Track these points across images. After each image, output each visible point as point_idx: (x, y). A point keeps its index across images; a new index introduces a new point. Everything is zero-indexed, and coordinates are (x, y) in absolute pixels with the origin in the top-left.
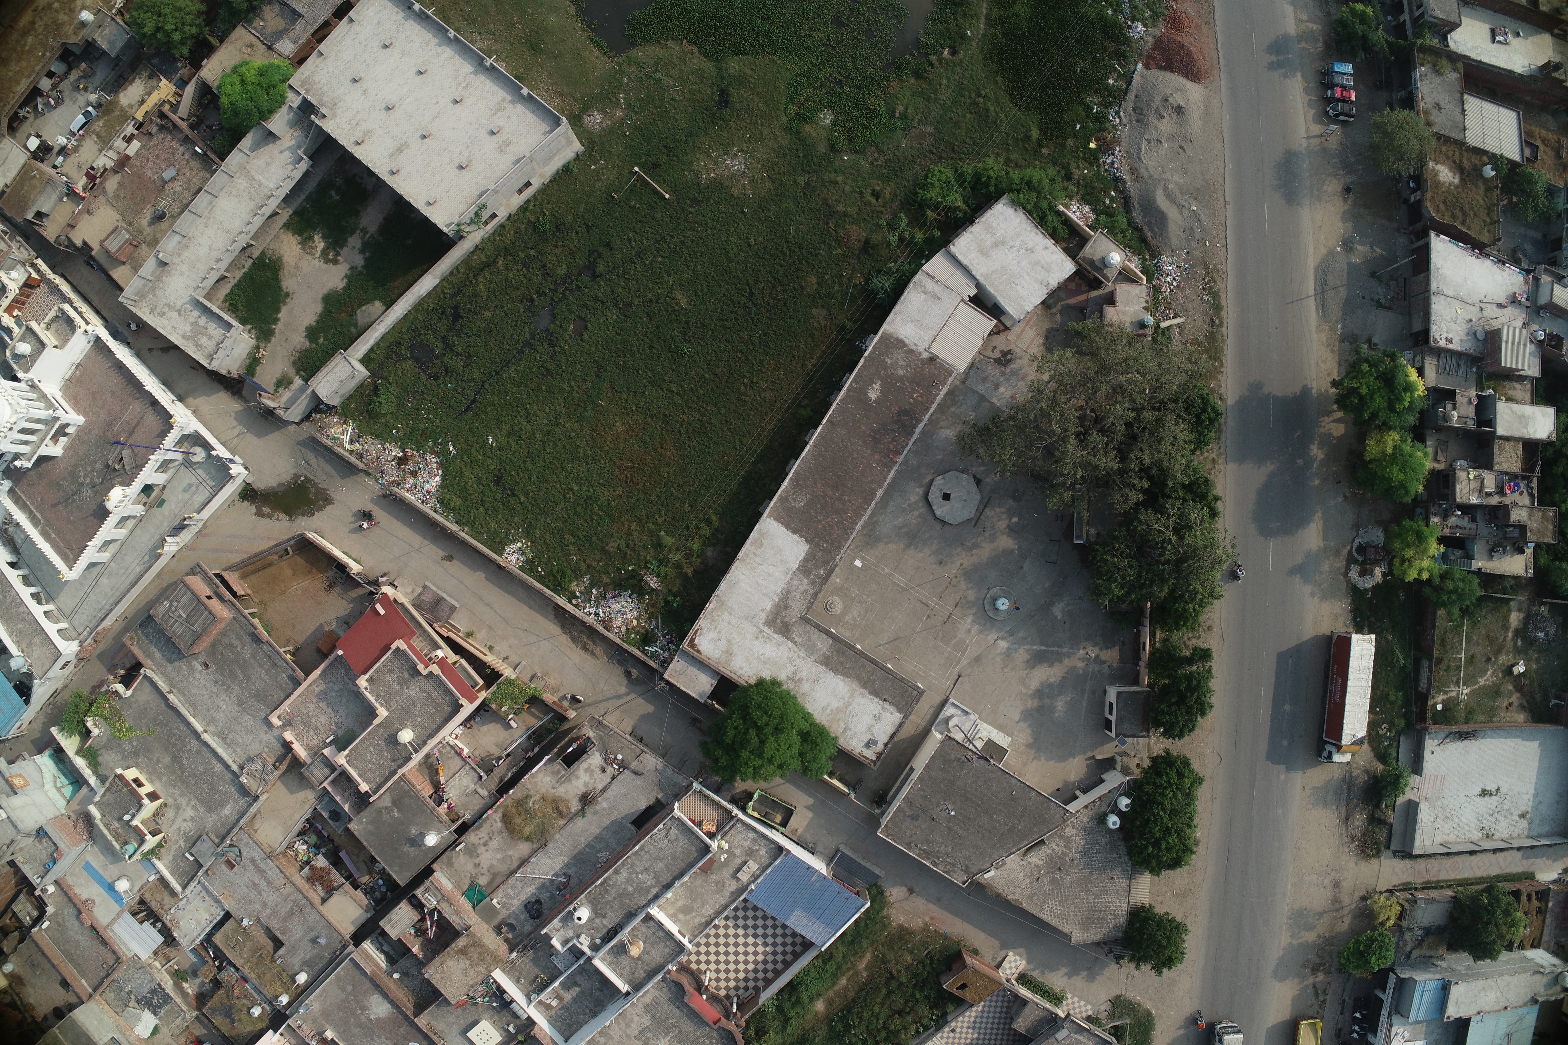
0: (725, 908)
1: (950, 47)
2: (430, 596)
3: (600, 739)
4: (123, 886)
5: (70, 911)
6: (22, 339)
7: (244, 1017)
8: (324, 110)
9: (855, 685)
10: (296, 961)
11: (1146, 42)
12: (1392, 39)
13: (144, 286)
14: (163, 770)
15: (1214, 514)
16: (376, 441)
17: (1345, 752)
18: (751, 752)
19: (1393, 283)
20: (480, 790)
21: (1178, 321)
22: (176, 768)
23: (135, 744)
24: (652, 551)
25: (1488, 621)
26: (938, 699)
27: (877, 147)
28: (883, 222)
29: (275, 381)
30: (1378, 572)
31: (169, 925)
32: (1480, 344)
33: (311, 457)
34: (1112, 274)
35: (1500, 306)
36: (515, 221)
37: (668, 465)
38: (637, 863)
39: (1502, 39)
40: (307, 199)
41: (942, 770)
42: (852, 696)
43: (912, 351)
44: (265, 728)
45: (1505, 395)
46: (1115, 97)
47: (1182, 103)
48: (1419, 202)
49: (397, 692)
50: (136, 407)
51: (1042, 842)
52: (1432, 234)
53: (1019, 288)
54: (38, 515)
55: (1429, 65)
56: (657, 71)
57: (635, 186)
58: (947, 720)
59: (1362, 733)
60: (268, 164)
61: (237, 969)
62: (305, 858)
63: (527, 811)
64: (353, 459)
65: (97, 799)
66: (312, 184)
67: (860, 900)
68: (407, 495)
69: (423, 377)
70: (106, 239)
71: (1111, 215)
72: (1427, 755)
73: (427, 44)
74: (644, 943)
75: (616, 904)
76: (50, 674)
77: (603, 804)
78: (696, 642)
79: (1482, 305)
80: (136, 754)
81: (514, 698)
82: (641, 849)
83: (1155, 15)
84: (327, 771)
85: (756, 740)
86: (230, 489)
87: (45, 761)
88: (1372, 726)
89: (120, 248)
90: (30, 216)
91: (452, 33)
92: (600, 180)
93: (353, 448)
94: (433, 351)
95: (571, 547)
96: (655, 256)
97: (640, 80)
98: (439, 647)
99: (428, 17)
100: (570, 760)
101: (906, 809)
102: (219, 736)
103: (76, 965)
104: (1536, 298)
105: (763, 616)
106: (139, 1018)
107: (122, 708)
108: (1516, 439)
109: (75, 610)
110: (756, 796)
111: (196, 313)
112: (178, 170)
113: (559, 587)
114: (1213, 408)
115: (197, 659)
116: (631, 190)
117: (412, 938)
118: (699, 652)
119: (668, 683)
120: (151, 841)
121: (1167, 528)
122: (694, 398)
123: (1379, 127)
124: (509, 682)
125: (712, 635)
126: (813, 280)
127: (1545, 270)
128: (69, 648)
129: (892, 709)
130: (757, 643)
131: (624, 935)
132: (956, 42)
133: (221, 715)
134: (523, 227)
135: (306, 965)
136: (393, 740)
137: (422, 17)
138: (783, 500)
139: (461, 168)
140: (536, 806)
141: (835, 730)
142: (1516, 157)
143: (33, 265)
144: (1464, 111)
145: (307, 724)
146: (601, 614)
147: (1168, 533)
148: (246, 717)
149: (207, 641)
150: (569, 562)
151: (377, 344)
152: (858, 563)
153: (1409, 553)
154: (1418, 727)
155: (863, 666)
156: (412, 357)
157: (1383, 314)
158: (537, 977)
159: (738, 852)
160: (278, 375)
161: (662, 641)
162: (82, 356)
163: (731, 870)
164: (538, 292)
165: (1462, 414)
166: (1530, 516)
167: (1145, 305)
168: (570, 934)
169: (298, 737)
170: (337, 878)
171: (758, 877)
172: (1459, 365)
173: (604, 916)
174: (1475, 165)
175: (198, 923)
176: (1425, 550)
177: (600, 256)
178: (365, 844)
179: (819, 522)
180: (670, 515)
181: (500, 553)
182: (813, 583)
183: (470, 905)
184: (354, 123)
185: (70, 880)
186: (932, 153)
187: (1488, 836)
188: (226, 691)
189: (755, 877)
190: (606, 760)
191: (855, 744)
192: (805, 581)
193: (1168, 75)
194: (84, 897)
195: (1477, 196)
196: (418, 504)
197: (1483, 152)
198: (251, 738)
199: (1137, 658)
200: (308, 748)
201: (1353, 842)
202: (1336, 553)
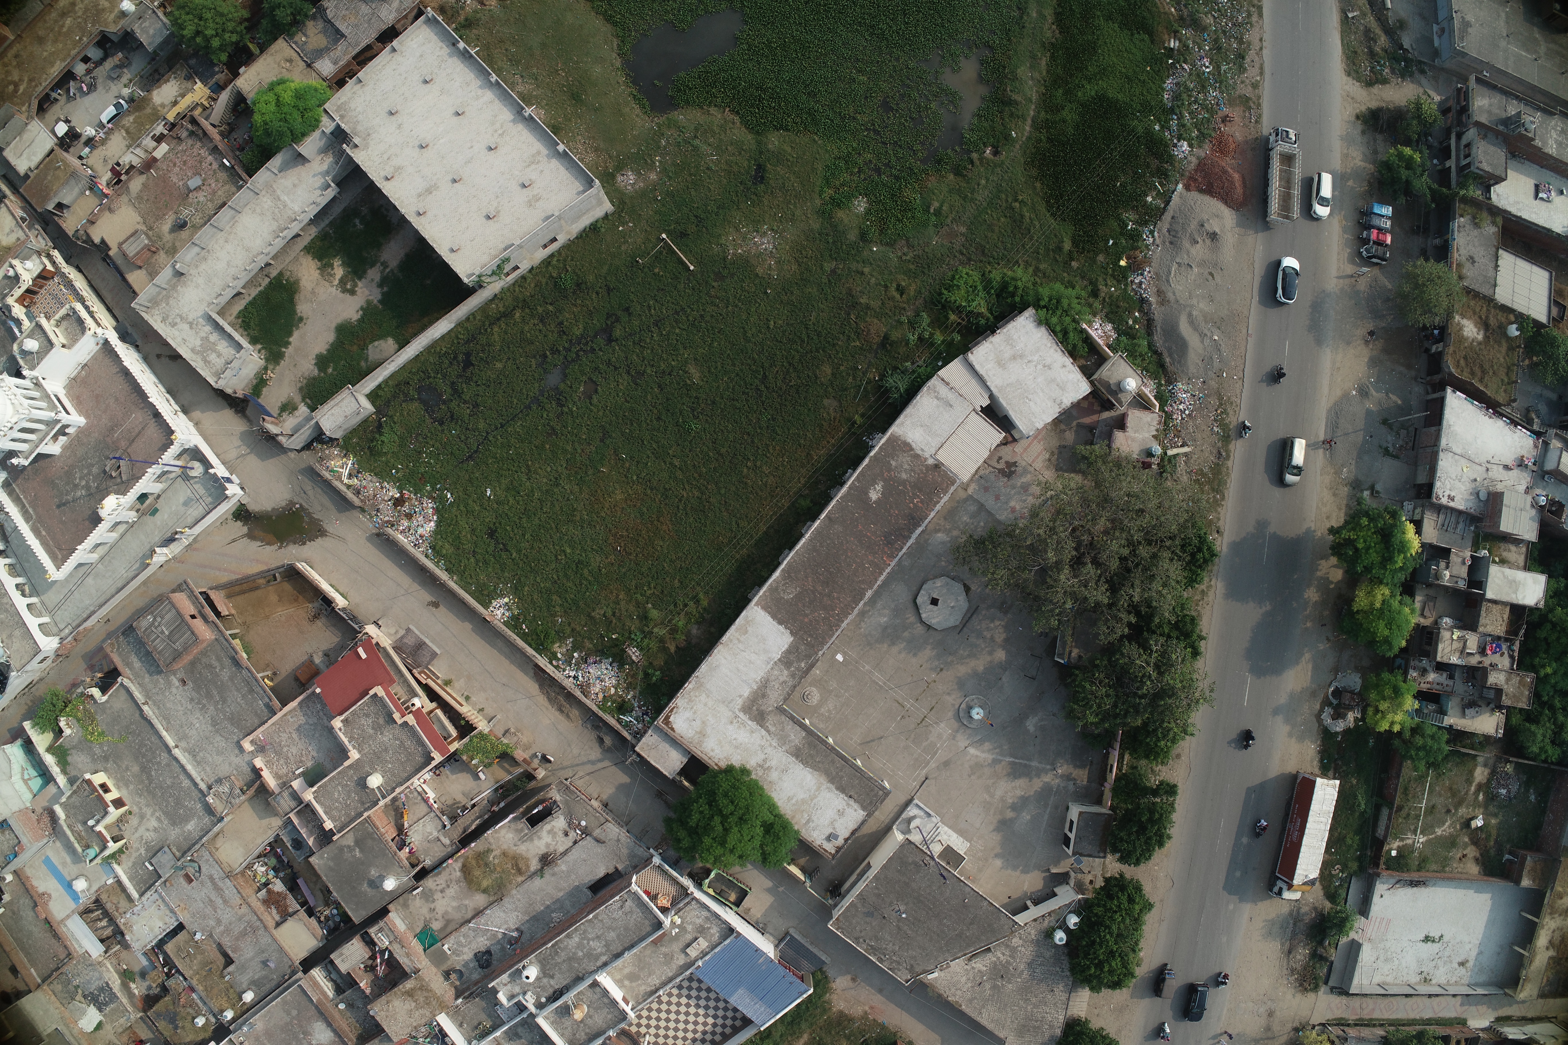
0: (671, 980)
1: (993, 146)
2: (413, 640)
3: (566, 803)
4: (80, 885)
5: (25, 901)
6: (30, 336)
7: (188, 1025)
8: (356, 140)
9: (823, 779)
10: (244, 979)
11: (1190, 162)
12: (1435, 186)
13: (159, 293)
14: (131, 778)
15: (1196, 653)
16: (375, 479)
17: (1297, 891)
18: (714, 839)
19: (1403, 432)
20: (442, 838)
21: (1186, 449)
22: (144, 777)
23: (105, 748)
24: (637, 622)
25: (1453, 774)
26: (903, 799)
27: (907, 240)
28: (904, 319)
29: (280, 404)
30: (1351, 716)
31: (122, 927)
32: (1482, 504)
33: (308, 486)
34: (1126, 399)
35: (1507, 467)
36: (537, 274)
37: (663, 539)
38: (590, 930)
39: (1544, 196)
40: (331, 224)
41: (898, 871)
42: (818, 789)
43: (917, 456)
44: (237, 751)
45: (1500, 556)
46: (1151, 216)
47: (1217, 231)
48: (1440, 354)
49: (370, 736)
50: (138, 417)
51: (989, 950)
52: (1449, 390)
53: (1031, 404)
54: (31, 510)
55: (1469, 217)
56: (696, 137)
57: (661, 253)
58: (909, 820)
59: (1314, 874)
60: (294, 186)
61: (185, 979)
62: (263, 880)
63: (486, 865)
64: (350, 495)
65: (63, 799)
66: (337, 210)
67: (804, 986)
68: (400, 537)
69: (428, 421)
70: (125, 241)
71: (1133, 337)
72: (1376, 899)
73: (468, 84)
74: (588, 1007)
75: (564, 967)
76: (28, 668)
77: (562, 866)
78: (671, 719)
79: (1489, 466)
80: (106, 759)
81: (485, 752)
82: (595, 917)
83: (1202, 137)
84: (293, 804)
85: (720, 828)
86: (225, 508)
87: (15, 751)
88: (1326, 866)
89: (138, 253)
90: (50, 207)
91: (494, 78)
92: (626, 242)
93: (350, 482)
94: (441, 395)
95: (558, 609)
96: (673, 327)
97: (678, 144)
98: (416, 695)
99: (471, 56)
100: (534, 821)
101: (859, 905)
102: (189, 753)
103: (27, 954)
104: (1543, 462)
105: (740, 702)
106: (84, 1013)
107: (96, 712)
108: (1504, 604)
109: (58, 606)
110: (712, 875)
111: (208, 328)
112: (204, 180)
113: (541, 647)
114: (1209, 548)
115: (175, 675)
116: (657, 257)
117: (361, 973)
118: (672, 729)
119: (639, 755)
120: (112, 847)
121: (1148, 664)
122: (696, 475)
123: (1411, 277)
124: (482, 736)
125: (688, 714)
126: (828, 370)
127: (1556, 434)
128: (48, 644)
129: (856, 806)
130: (731, 727)
131: (569, 998)
132: (1000, 141)
133: (194, 732)
134: (544, 281)
135: (254, 984)
136: (362, 783)
137: (465, 56)
138: (772, 589)
139: (488, 218)
140: (496, 861)
141: (798, 823)
142: (1543, 318)
143: (49, 256)
144: (1497, 266)
145: (278, 753)
146: (580, 678)
147: (1149, 669)
148: (219, 738)
149: (187, 659)
150: (554, 623)
151: (386, 381)
152: (840, 657)
153: (1384, 706)
154: (1371, 871)
155: (833, 762)
156: (419, 399)
157: (1389, 462)
158: (479, 1024)
159: (689, 928)
160: (283, 399)
161: (637, 712)
162: (89, 357)
163: (681, 944)
164: (552, 349)
165: (1455, 573)
166: (1508, 680)
167: (1155, 433)
168: (517, 989)
169: (268, 763)
170: (293, 904)
171: (707, 954)
172: (1458, 523)
173: (552, 977)
174: (1501, 323)
175: (152, 930)
176: (1400, 705)
177: (618, 320)
178: (324, 878)
179: (806, 615)
180: (659, 588)
181: (486, 606)
182: (793, 676)
183: (422, 948)
184: (385, 157)
185: (29, 872)
186: (962, 254)
187: (1425, 980)
188: (201, 709)
189: (704, 954)
190: (570, 824)
191: (817, 836)
192: (786, 672)
193: (1207, 199)
194: (41, 890)
195: (1499, 355)
196: (410, 548)
197: (1511, 310)
198: (221, 759)
199: (1103, 778)
200: (277, 776)
201: (1292, 974)
202: (1313, 694)
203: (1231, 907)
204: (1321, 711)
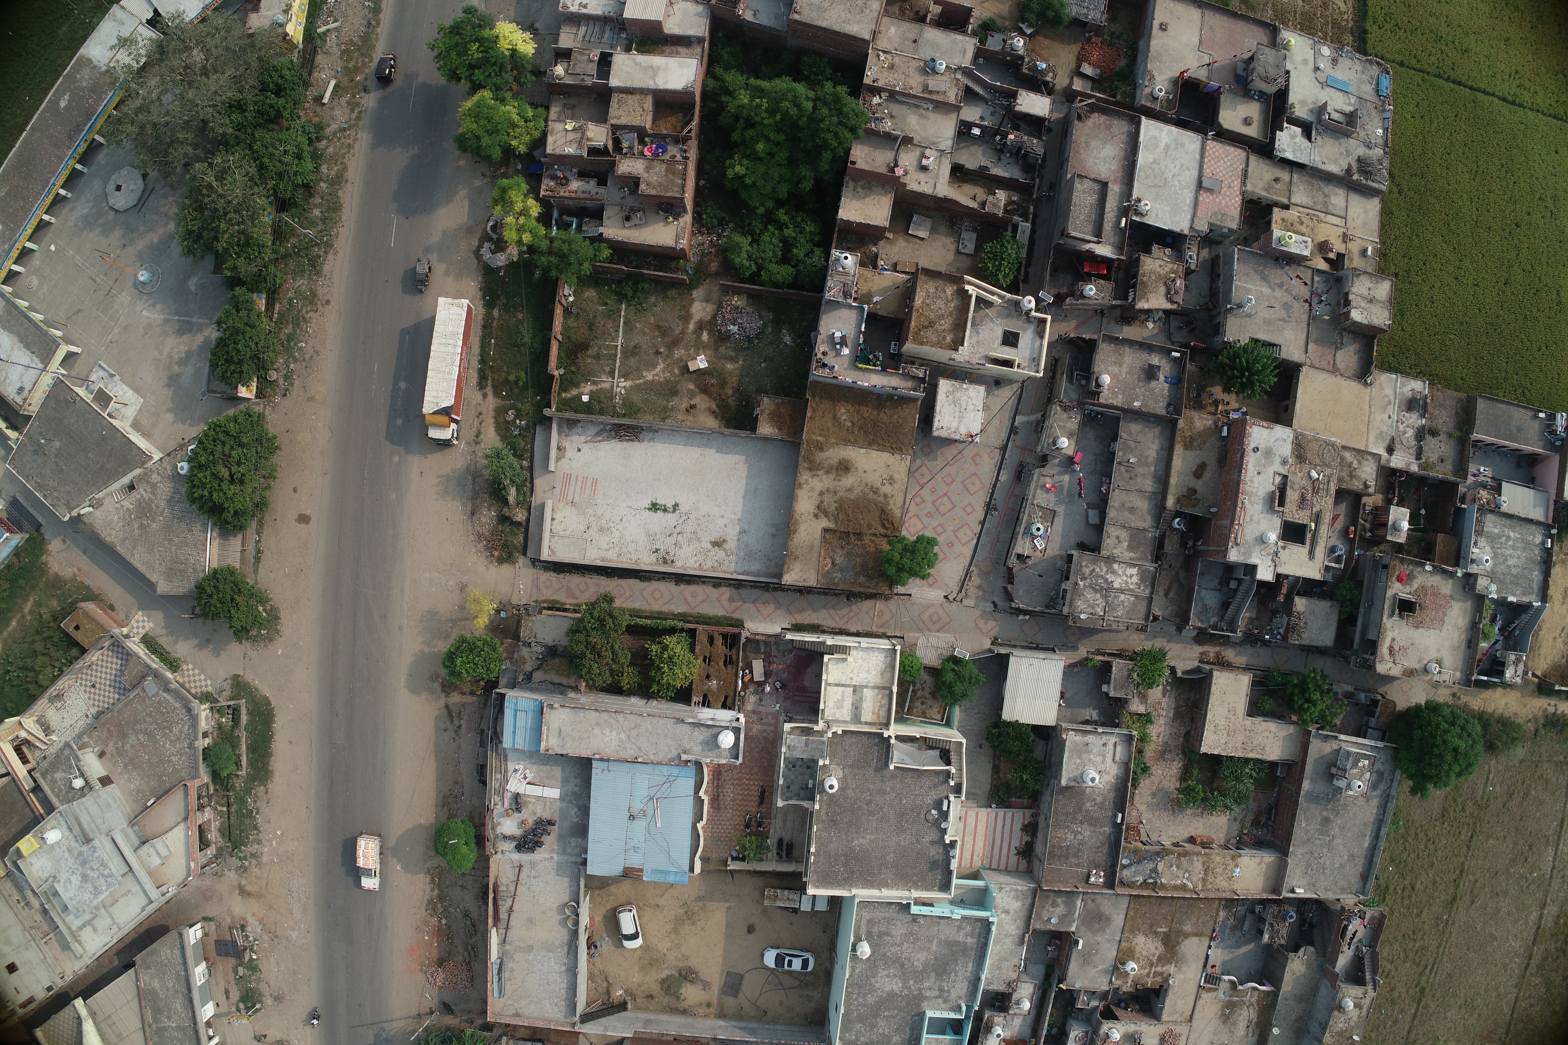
9: (16, 340)
21: (336, 25)
25: (659, 308)
42: (15, 350)
43: (96, 67)
59: (449, 402)
72: (571, 452)
88: (498, 411)
101: (28, 444)
108: (641, 92)
129: (37, 360)
152: (53, 248)
165: (579, 71)
167: (285, 8)
187: (665, 556)
201: (480, 541)
202: (469, 230)
203: (396, 459)
204: (480, 246)
